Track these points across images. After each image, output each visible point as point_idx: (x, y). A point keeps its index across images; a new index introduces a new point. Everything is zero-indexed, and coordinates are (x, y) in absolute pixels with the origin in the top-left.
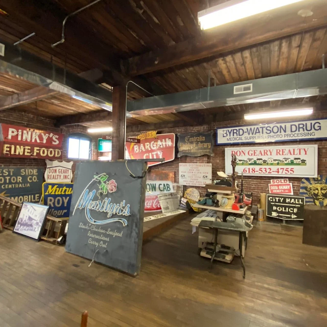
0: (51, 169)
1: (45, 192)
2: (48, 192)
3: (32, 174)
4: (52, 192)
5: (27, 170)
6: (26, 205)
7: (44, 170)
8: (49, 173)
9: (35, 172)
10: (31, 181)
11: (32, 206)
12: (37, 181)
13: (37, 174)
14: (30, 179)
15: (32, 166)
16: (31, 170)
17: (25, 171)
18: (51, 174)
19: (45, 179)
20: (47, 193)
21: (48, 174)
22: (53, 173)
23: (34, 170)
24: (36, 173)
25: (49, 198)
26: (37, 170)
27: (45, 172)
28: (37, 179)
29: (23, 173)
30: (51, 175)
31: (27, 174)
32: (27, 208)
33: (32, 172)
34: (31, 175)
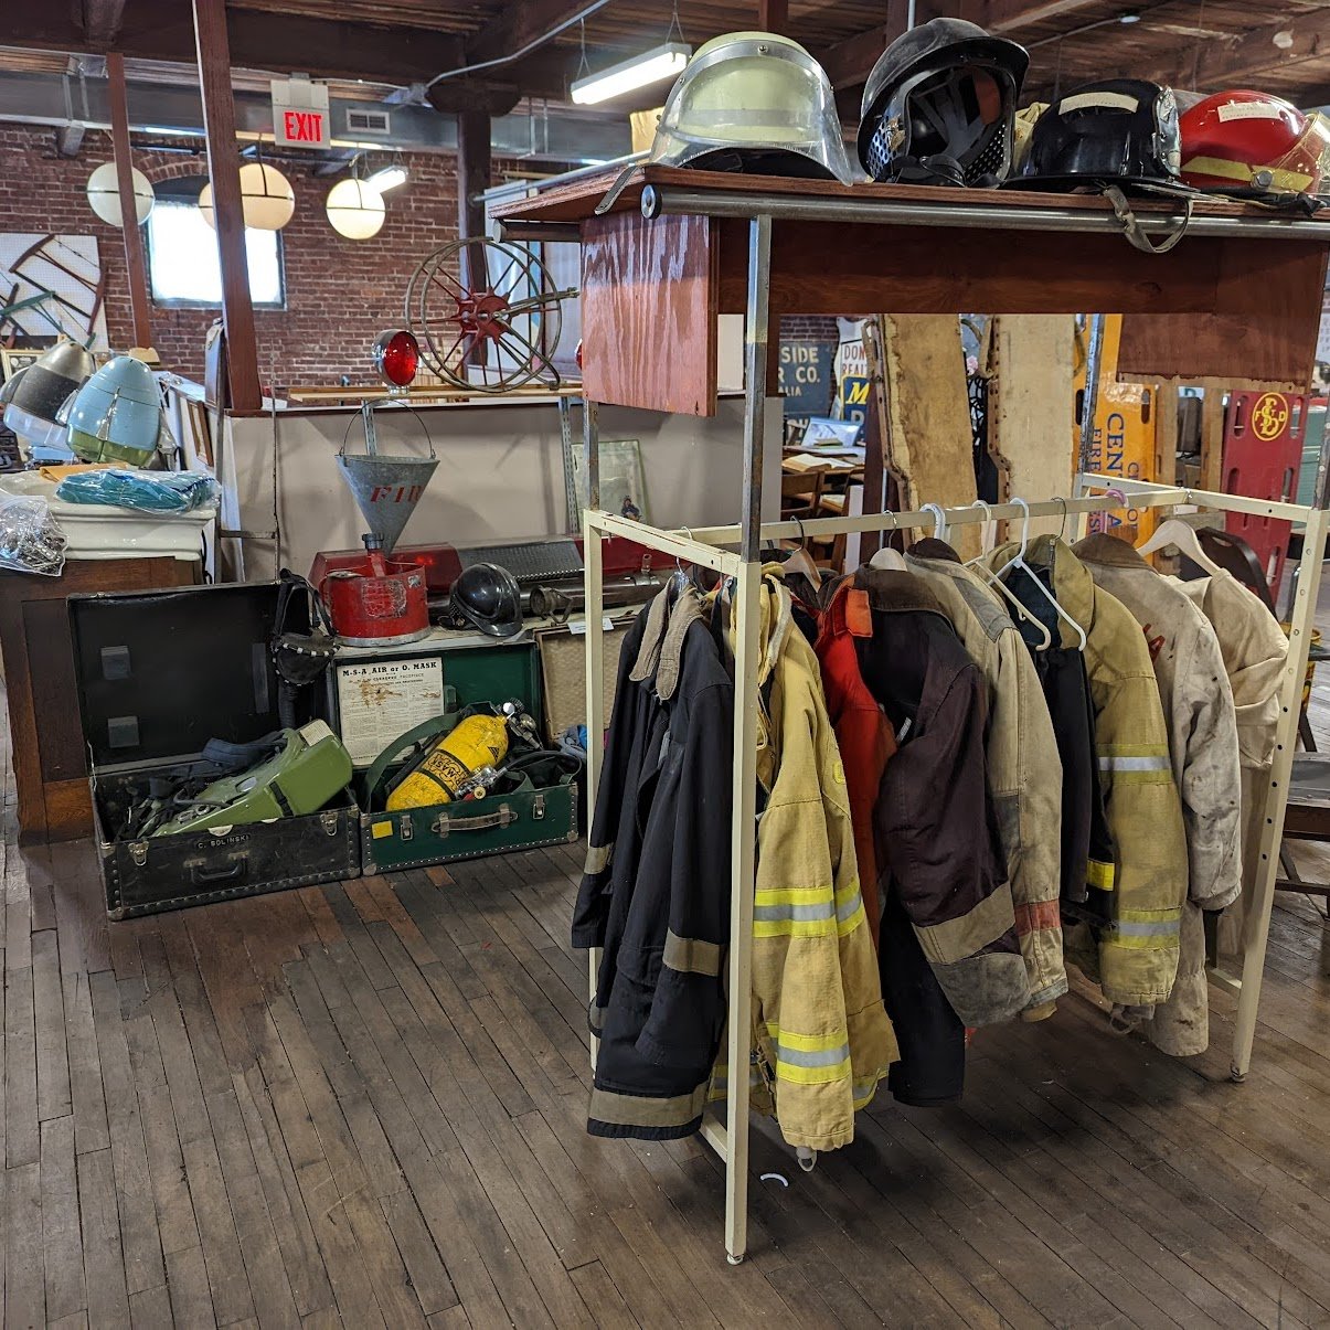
0: (851, 345)
1: (846, 398)
2: (853, 399)
3: (805, 360)
4: (859, 400)
5: (794, 350)
6: (816, 425)
7: (833, 351)
8: (846, 358)
9: (812, 355)
10: (803, 381)
11: (828, 427)
12: (816, 382)
13: (817, 360)
14: (803, 375)
15: (805, 337)
16: (804, 350)
17: (790, 353)
18: (850, 360)
19: (835, 376)
20: (849, 402)
21: (844, 361)
22: (855, 359)
23: (811, 350)
24: (814, 357)
25: (854, 413)
26: (816, 349)
27: (835, 354)
28: (818, 377)
29: (786, 358)
30: (850, 365)
31: (795, 360)
32: (818, 430)
33: (806, 354)
34: (802, 365)
